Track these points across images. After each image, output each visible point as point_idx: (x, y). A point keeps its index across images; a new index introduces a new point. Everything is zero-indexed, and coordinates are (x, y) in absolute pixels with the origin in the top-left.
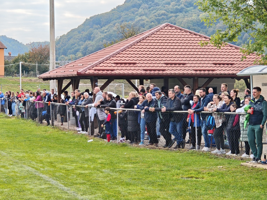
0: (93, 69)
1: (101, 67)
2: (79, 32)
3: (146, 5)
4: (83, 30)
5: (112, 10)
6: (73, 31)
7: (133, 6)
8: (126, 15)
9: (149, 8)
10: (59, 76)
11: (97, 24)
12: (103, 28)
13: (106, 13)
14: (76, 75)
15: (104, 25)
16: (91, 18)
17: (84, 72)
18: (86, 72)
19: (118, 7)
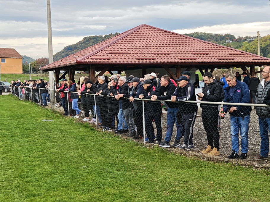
0: (91, 57)
1: (98, 56)
2: (61, 53)
3: (93, 41)
4: (63, 53)
5: (77, 43)
6: (58, 53)
7: (87, 41)
8: (84, 45)
9: (95, 42)
10: (58, 67)
11: (70, 50)
12: (73, 52)
13: (74, 45)
14: (76, 64)
15: (74, 50)
16: (67, 47)
17: (83, 60)
18: (85, 61)
19: (80, 42)
